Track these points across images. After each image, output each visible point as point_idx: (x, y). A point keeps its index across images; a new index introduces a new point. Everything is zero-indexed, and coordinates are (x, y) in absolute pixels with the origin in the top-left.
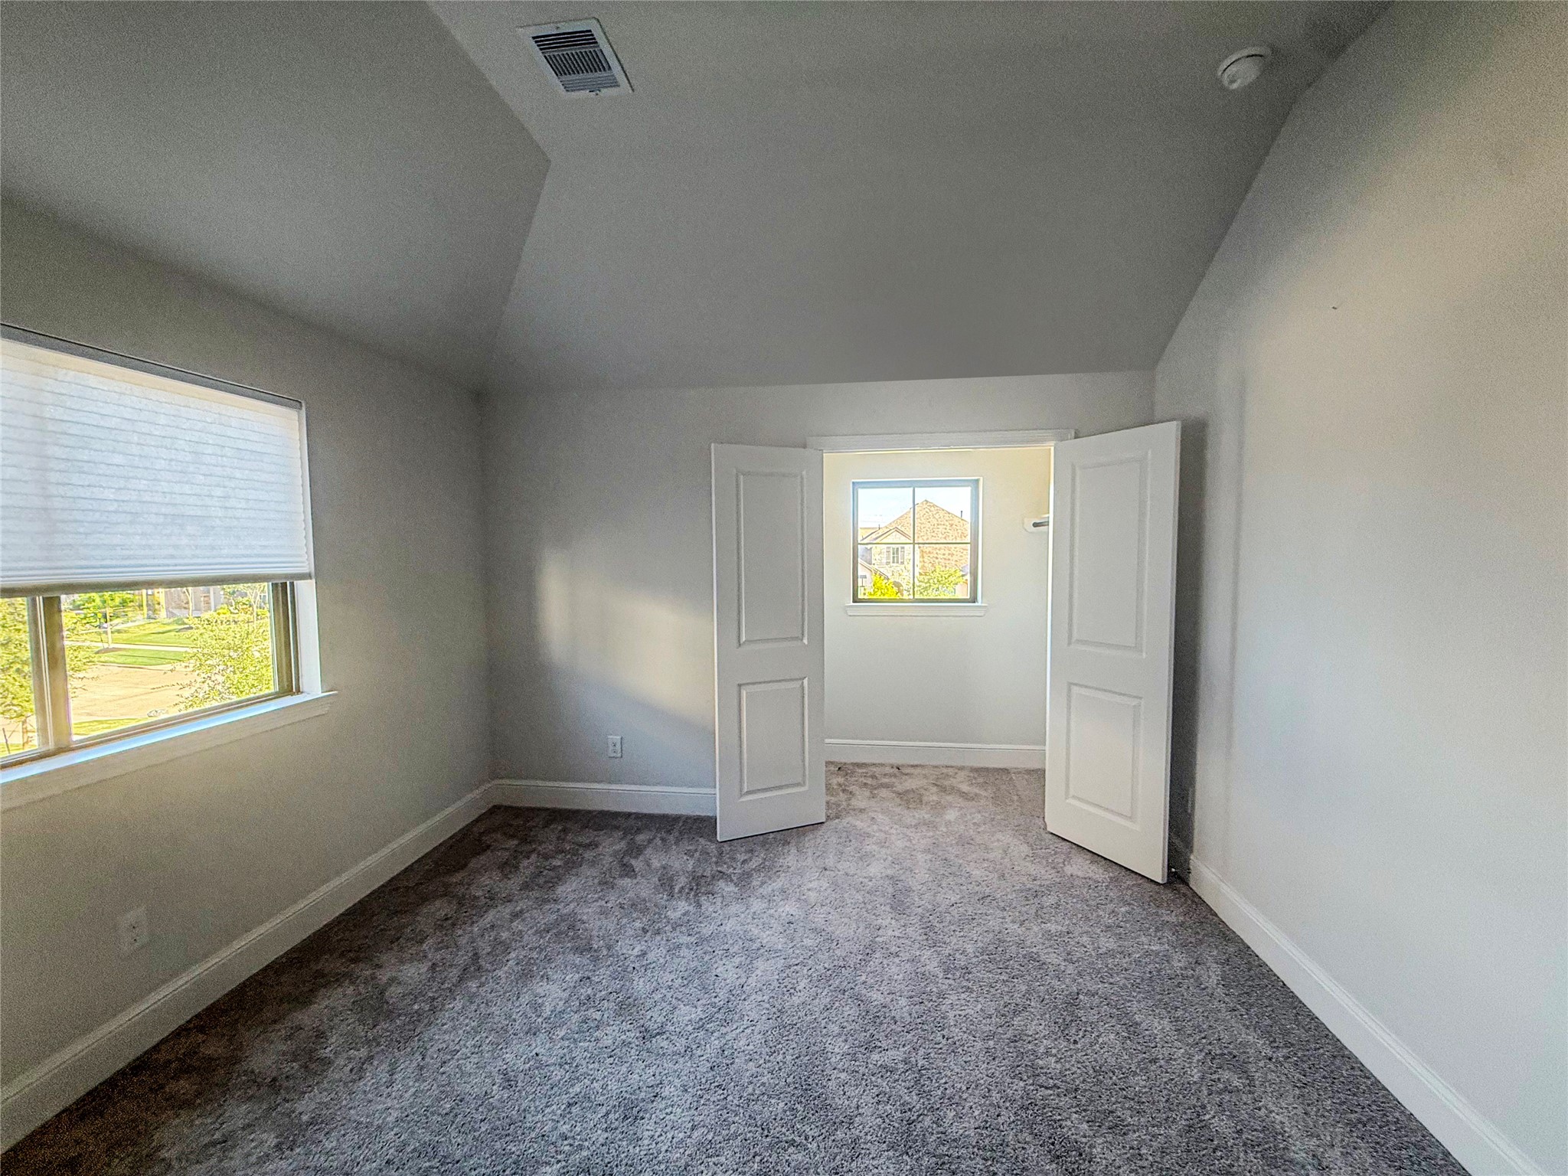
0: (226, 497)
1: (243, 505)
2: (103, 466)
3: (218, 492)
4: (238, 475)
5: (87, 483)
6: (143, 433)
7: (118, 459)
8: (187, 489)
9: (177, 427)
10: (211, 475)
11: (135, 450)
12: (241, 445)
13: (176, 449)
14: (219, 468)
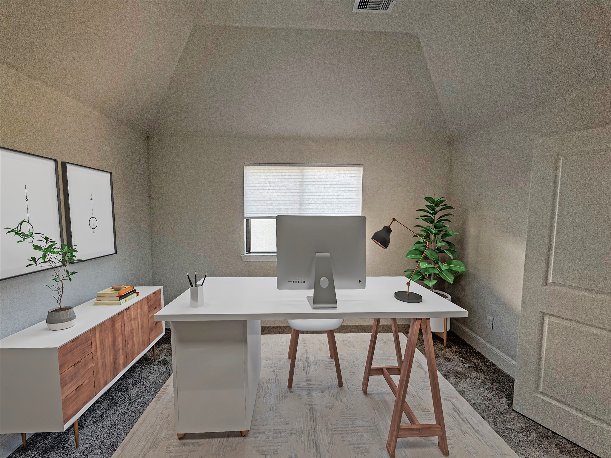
0: (338, 196)
1: (342, 197)
2: (310, 191)
3: (336, 194)
4: (342, 189)
5: (307, 195)
6: (319, 182)
7: (313, 189)
8: (328, 194)
9: (327, 179)
10: (334, 190)
11: (317, 186)
12: (343, 181)
13: (326, 184)
14: (337, 188)
